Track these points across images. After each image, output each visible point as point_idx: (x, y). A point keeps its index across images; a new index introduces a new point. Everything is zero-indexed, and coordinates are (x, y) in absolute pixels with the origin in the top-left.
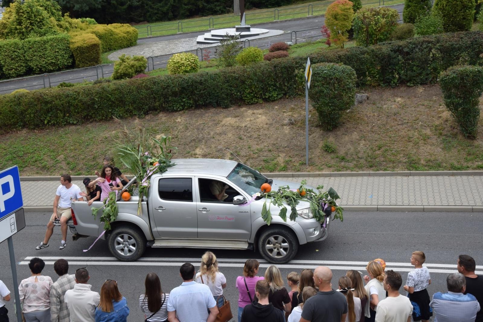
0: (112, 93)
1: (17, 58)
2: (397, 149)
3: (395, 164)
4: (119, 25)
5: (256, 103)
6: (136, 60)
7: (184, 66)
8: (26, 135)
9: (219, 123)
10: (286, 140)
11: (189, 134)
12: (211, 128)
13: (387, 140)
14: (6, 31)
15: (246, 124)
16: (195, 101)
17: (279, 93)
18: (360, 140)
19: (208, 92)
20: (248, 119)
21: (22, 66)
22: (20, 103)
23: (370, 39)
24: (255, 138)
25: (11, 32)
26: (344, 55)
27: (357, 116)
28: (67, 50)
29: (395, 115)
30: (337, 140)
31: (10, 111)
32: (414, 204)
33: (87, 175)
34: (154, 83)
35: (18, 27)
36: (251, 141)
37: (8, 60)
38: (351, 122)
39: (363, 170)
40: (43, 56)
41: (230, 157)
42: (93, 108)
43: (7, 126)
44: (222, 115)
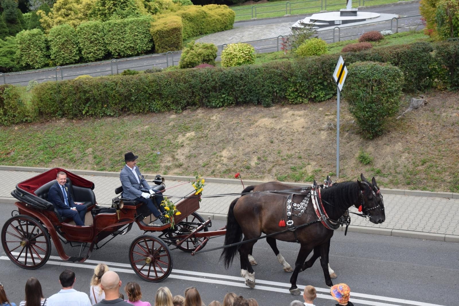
0: (150, 85)
1: (96, 41)
2: (444, 166)
3: (436, 184)
4: (216, 5)
5: (301, 103)
6: (205, 48)
7: (237, 58)
8: (63, 125)
9: (254, 124)
10: (320, 146)
11: (219, 134)
12: (244, 129)
13: (435, 155)
14: (90, 12)
15: (282, 126)
16: (237, 98)
17: (328, 93)
18: (403, 152)
19: (248, 88)
20: (285, 121)
21: (100, 49)
22: (60, 91)
23: (454, 32)
24: (288, 143)
25: (95, 13)
26: (403, 52)
27: (407, 124)
28: (147, 34)
29: (452, 125)
30: (377, 150)
31: (50, 99)
32: (436, 231)
33: (110, 171)
34: (192, 76)
35: (101, 8)
36: (283, 145)
37: (86, 43)
38: (398, 131)
39: (398, 188)
40: (122, 39)
41: (257, 162)
42: (130, 100)
43: (47, 114)
44: (260, 115)
